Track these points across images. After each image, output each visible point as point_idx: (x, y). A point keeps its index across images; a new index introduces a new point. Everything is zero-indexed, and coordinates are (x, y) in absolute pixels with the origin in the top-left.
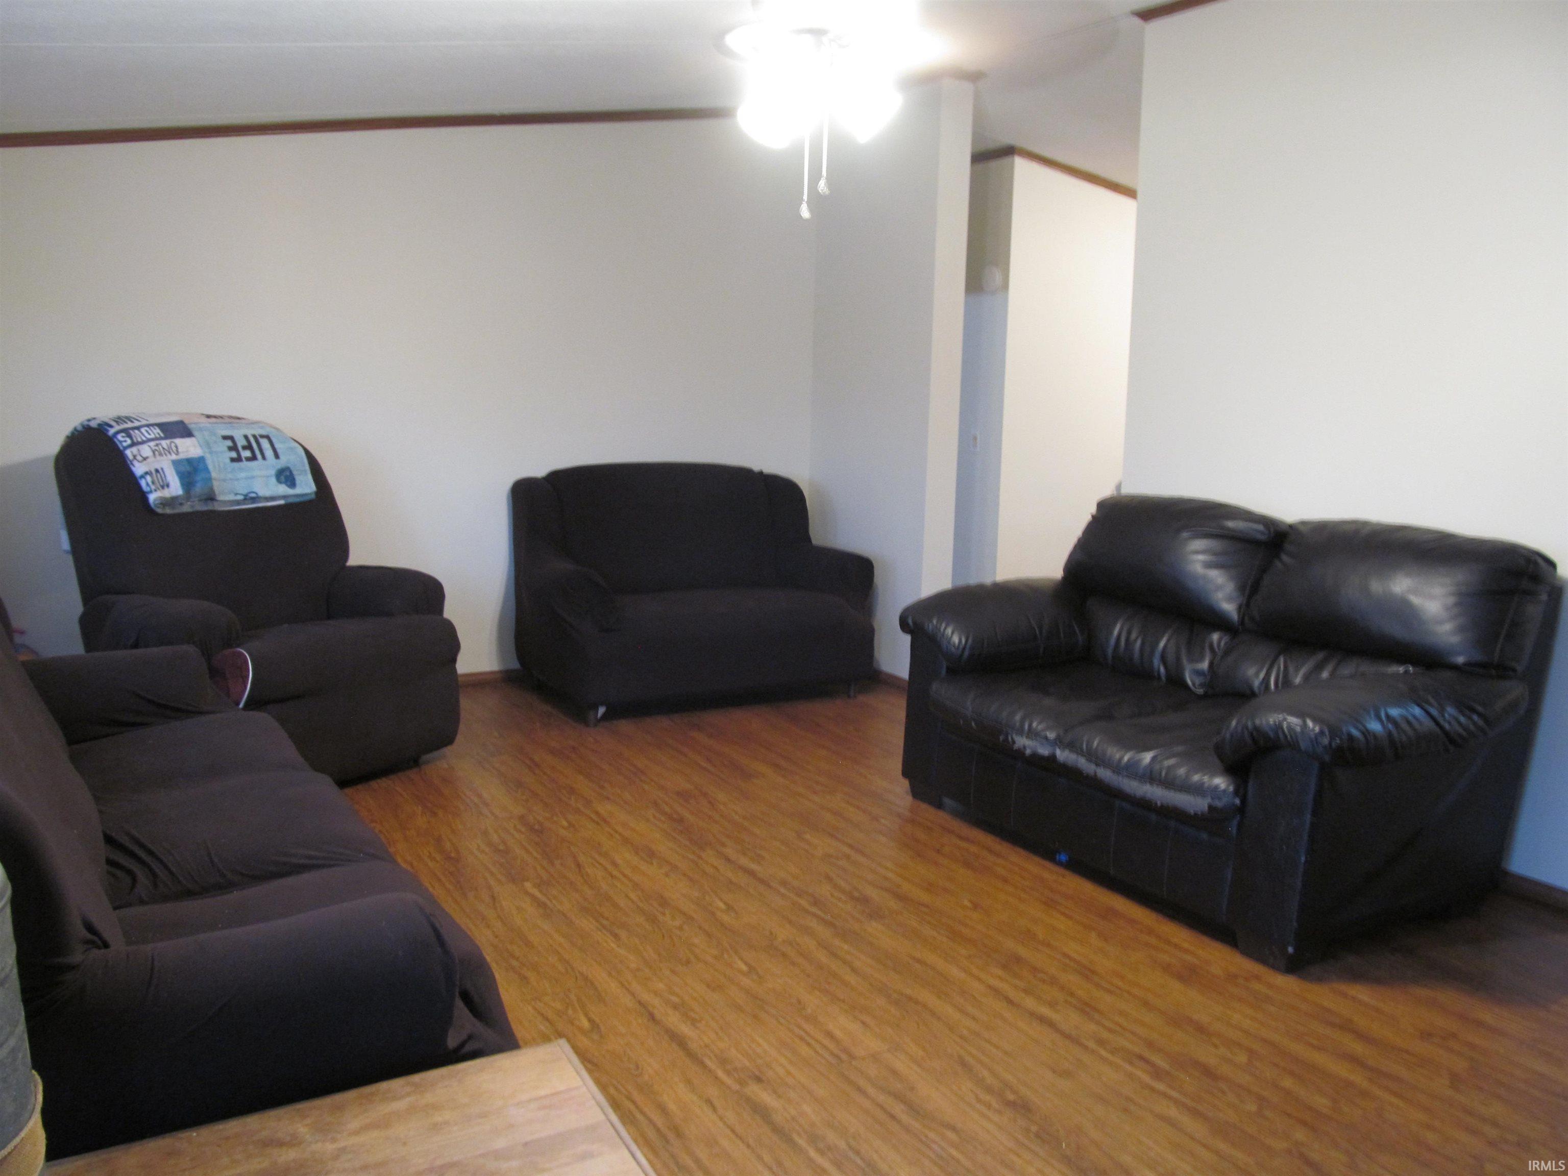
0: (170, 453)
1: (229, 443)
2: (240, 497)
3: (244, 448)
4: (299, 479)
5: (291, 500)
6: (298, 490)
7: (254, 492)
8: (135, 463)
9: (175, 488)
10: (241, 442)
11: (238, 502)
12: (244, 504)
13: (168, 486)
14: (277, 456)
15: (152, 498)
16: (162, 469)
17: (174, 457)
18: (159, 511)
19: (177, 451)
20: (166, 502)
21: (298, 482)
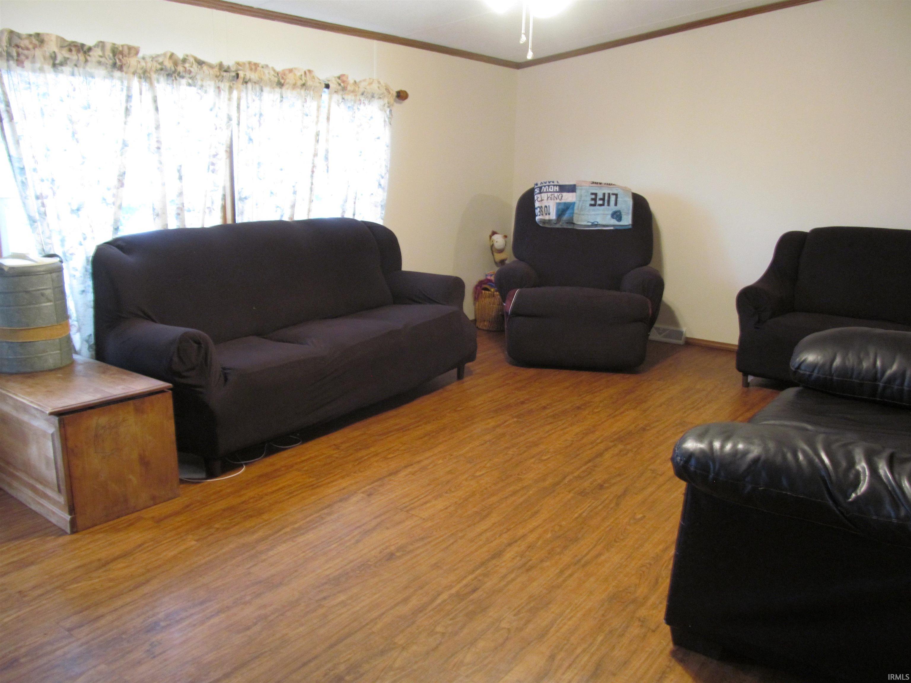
0: (557, 199)
1: (593, 197)
2: (590, 224)
3: (600, 199)
4: (624, 217)
5: (618, 228)
6: (621, 223)
7: (596, 222)
8: (536, 202)
9: (553, 216)
10: (600, 196)
11: (588, 226)
12: (591, 227)
13: (549, 214)
14: (616, 204)
15: (537, 218)
16: (549, 206)
17: (558, 201)
18: (541, 225)
19: (561, 198)
20: (544, 222)
21: (623, 218)
